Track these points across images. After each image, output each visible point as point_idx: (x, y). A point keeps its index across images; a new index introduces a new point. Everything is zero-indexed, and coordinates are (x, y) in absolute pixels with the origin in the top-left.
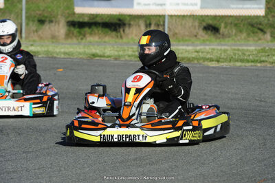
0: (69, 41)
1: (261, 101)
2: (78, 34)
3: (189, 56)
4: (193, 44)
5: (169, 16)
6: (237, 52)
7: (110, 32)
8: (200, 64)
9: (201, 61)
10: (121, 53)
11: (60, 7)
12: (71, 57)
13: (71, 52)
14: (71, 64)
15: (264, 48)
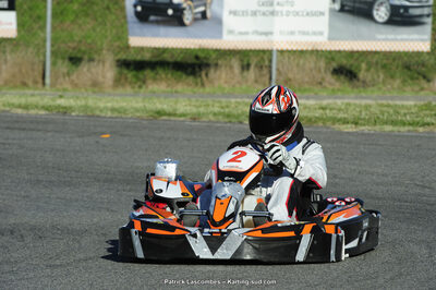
0: (120, 90)
1: (424, 187)
2: (134, 80)
3: (310, 115)
4: (316, 97)
5: (278, 51)
6: (385, 109)
7: (184, 76)
8: (328, 128)
9: (329, 124)
10: (202, 110)
11: (106, 37)
12: (123, 116)
13: (122, 107)
14: (122, 127)
15: (430, 103)
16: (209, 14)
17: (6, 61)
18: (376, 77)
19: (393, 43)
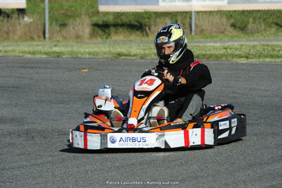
0: (94, 40)
2: (103, 33)
3: (217, 53)
4: (221, 41)
5: (195, 12)
6: (266, 47)
8: (229, 61)
9: (229, 58)
10: (147, 52)
11: (84, 6)
12: (97, 57)
13: (95, 52)
14: (96, 64)
17: (20, 24)
18: (259, 26)
19: (270, 5)
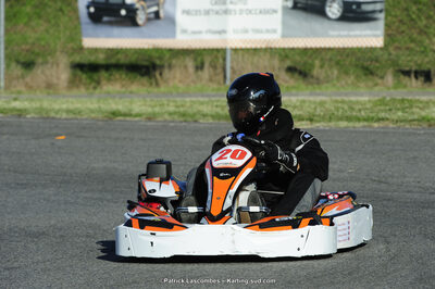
0: (75, 92)
1: (380, 182)
2: (88, 81)
5: (232, 49)
6: (340, 105)
7: (139, 77)
10: (157, 109)
11: (60, 39)
12: (79, 117)
13: (76, 109)
14: (78, 129)
15: (384, 98)
16: (162, 14)
19: (346, 40)
